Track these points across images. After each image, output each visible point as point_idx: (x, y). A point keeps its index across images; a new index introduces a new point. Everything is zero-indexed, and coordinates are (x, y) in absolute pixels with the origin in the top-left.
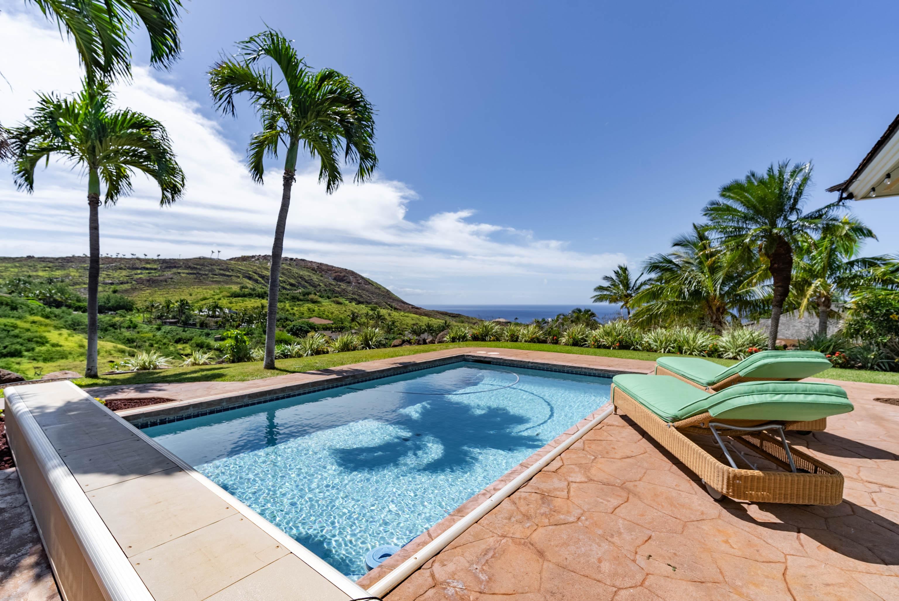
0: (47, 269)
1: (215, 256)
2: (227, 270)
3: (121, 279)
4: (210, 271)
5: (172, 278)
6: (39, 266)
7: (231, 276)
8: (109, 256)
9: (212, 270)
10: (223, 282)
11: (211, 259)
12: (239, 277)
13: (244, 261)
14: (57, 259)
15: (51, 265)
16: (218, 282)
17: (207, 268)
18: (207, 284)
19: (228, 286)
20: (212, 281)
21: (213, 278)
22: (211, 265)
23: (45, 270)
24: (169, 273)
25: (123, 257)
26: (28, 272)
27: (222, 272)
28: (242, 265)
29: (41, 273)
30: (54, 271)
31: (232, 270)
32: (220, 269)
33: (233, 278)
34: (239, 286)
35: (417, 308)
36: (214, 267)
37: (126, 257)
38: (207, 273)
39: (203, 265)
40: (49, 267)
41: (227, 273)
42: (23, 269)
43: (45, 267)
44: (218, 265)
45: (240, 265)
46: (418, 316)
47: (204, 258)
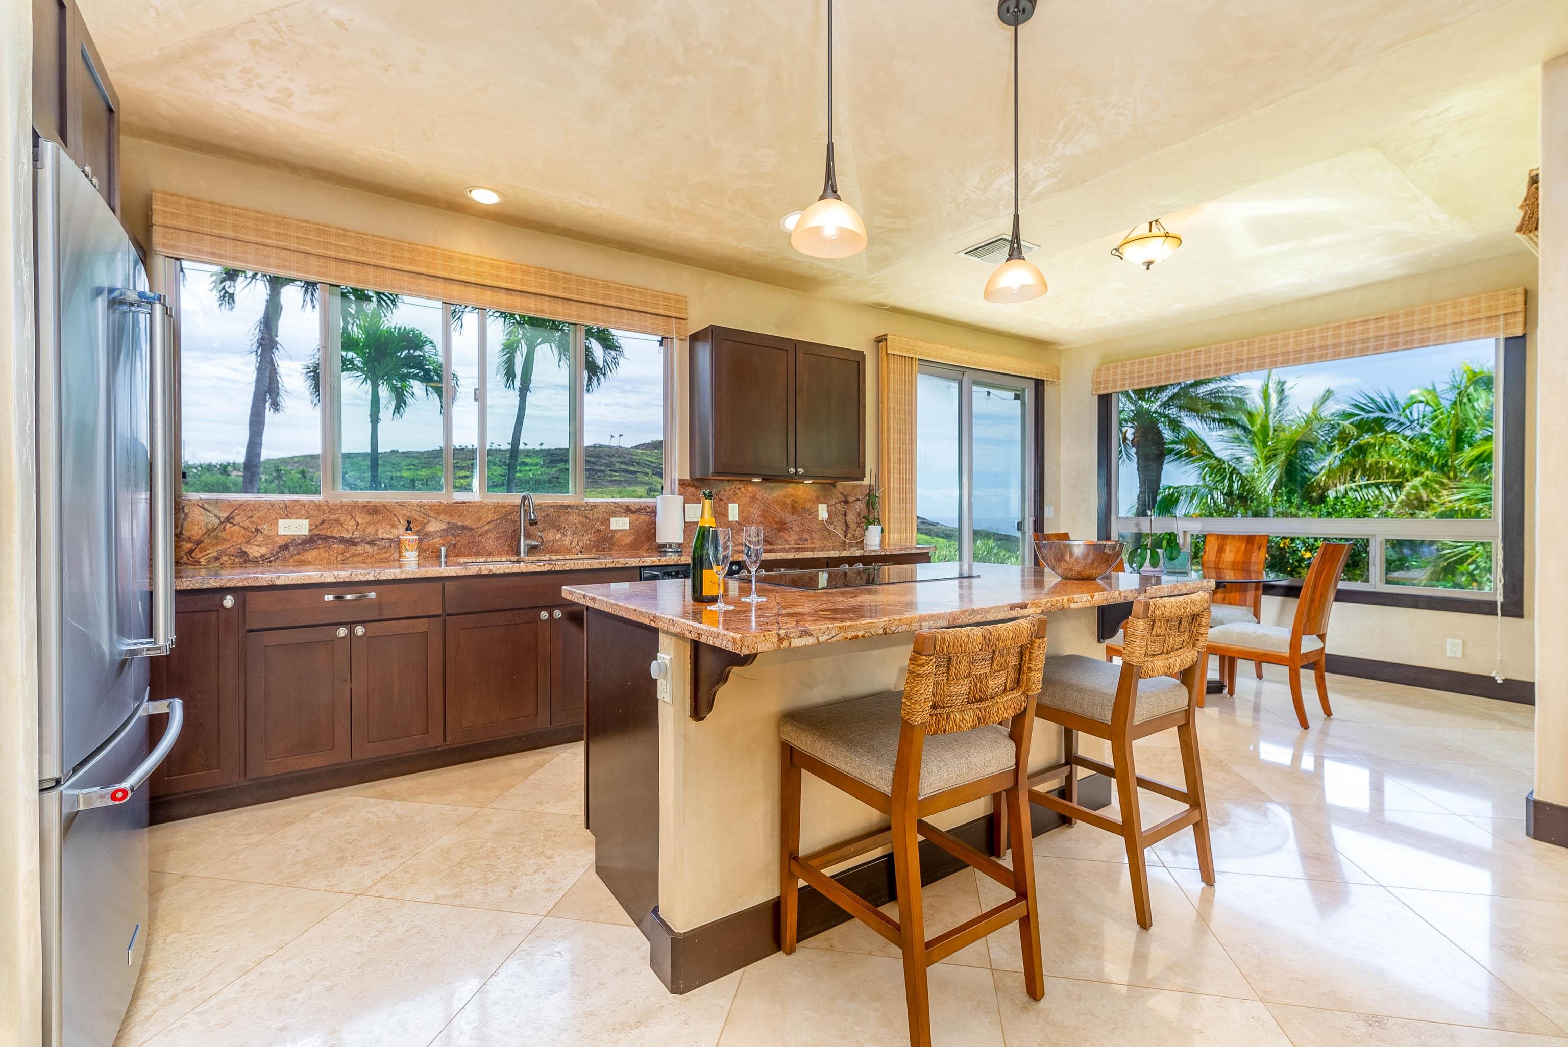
0: (412, 467)
1: (614, 443)
2: (631, 463)
3: (496, 479)
4: (607, 465)
5: (558, 478)
6: (404, 463)
7: (636, 472)
9: (610, 465)
10: (625, 481)
11: (609, 447)
12: (647, 474)
13: (656, 448)
14: (423, 453)
15: (416, 461)
16: (618, 482)
17: (604, 461)
18: (603, 486)
19: (631, 489)
20: (611, 481)
21: (611, 476)
22: (610, 456)
23: (410, 469)
24: (554, 470)
25: (498, 448)
26: (392, 472)
27: (623, 466)
28: (651, 456)
29: (405, 474)
30: (420, 470)
31: (638, 464)
32: (621, 463)
33: (639, 475)
34: (647, 487)
35: (932, 524)
36: (614, 459)
37: (502, 448)
38: (603, 468)
39: (598, 456)
40: (414, 465)
41: (631, 469)
42: (387, 469)
43: (409, 465)
44: (619, 457)
45: (648, 455)
46: (928, 538)
47: (601, 446)
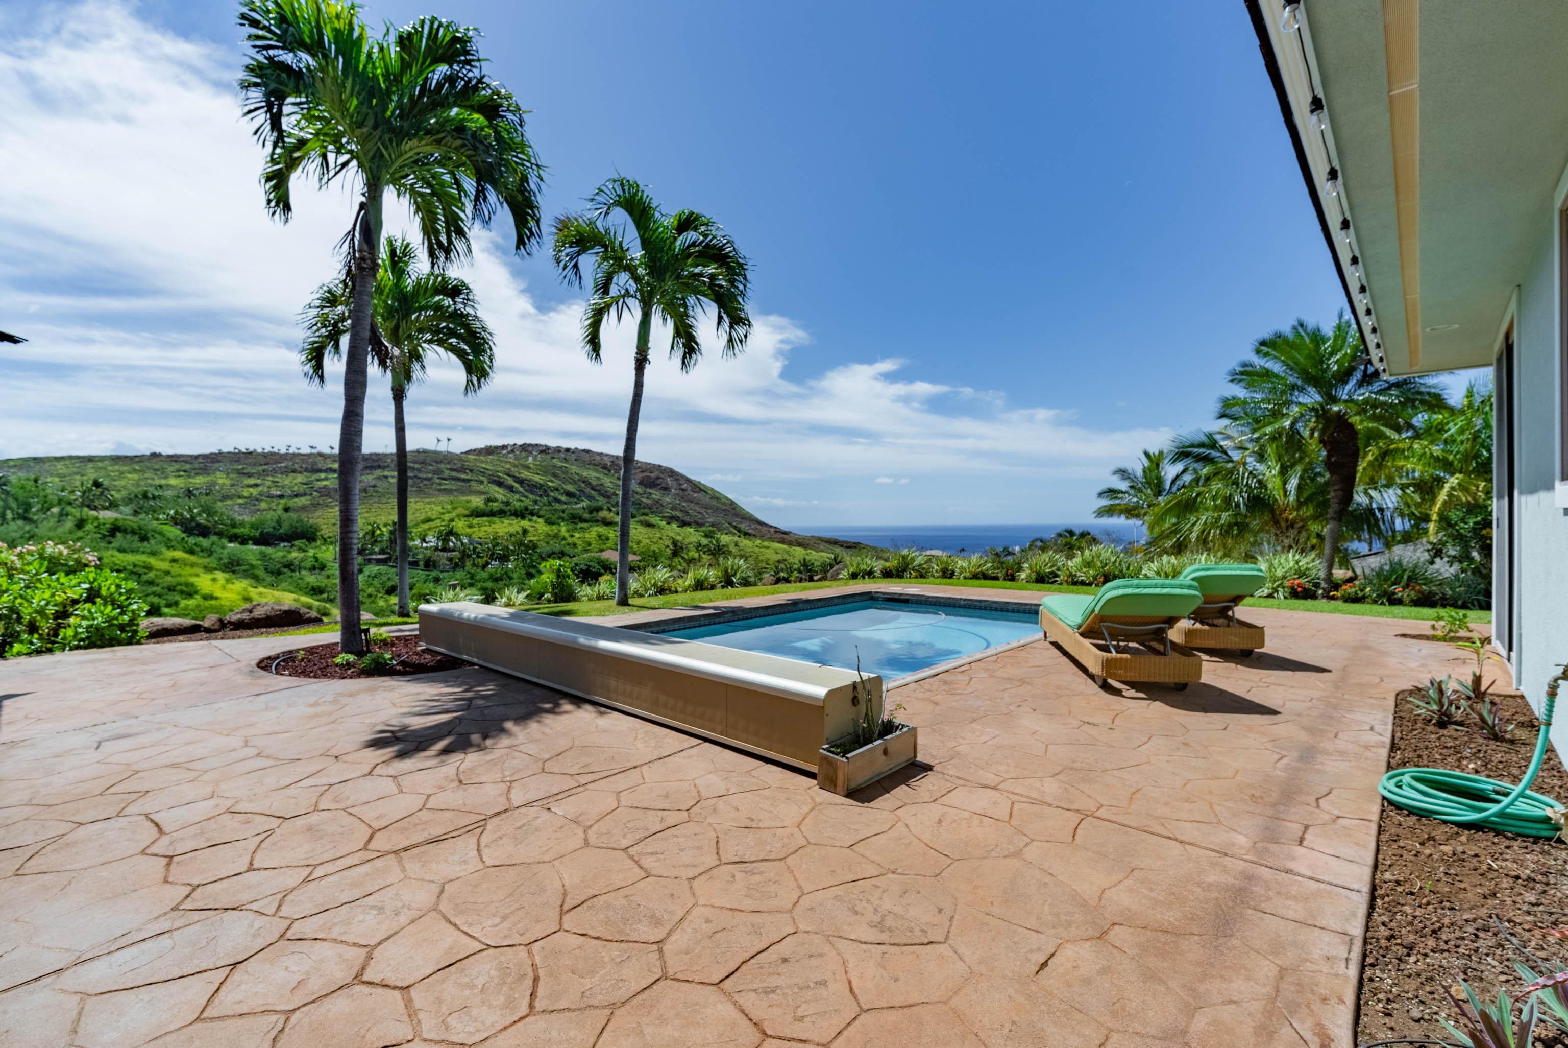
0: (182, 473)
1: (442, 447)
2: (462, 470)
3: (296, 488)
4: (436, 472)
5: (374, 486)
6: (172, 469)
7: (469, 480)
8: (275, 450)
9: (437, 472)
10: (456, 490)
11: (436, 452)
12: (482, 482)
13: (490, 454)
14: (197, 457)
15: (187, 467)
16: (449, 492)
17: (431, 468)
18: (429, 495)
19: (465, 498)
20: (439, 490)
21: (440, 484)
22: (437, 463)
23: (179, 476)
24: (370, 477)
25: (297, 451)
26: (153, 479)
27: (454, 474)
28: (486, 462)
29: (173, 481)
30: (193, 478)
31: (471, 471)
32: (451, 470)
33: (473, 484)
34: (483, 497)
35: (785, 533)
36: (442, 466)
37: (303, 451)
38: (430, 476)
39: (423, 463)
40: (185, 471)
41: (463, 476)
42: (146, 475)
43: (178, 471)
44: (449, 463)
45: (482, 462)
46: (785, 547)
47: (425, 452)
